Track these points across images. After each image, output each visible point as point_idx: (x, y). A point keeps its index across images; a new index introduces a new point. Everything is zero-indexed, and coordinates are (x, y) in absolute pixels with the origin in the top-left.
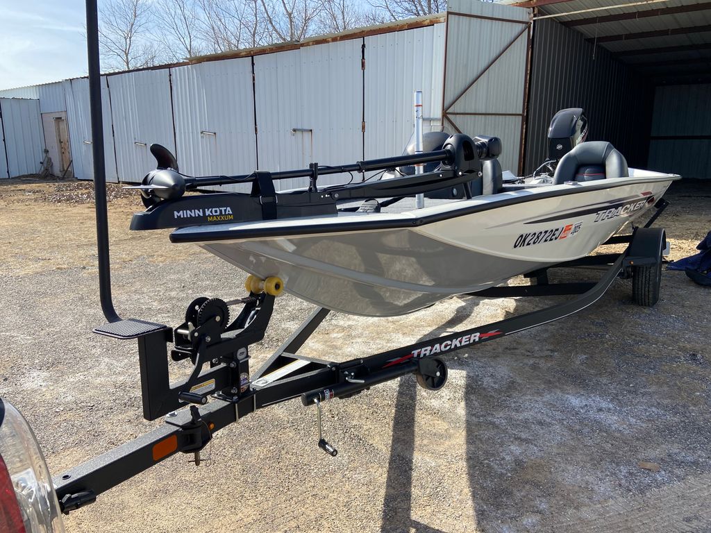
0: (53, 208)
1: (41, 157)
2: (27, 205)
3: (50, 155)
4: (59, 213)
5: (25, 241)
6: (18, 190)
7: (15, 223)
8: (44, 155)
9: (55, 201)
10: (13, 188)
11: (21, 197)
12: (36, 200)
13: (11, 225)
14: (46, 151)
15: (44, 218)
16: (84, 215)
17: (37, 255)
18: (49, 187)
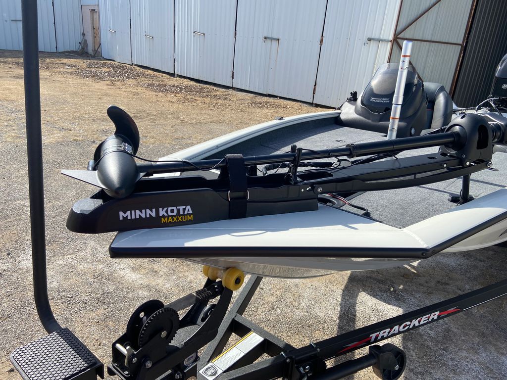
0: (82, 82)
1: (79, 39)
2: (64, 78)
3: (86, 37)
4: (86, 87)
5: (57, 110)
6: (61, 64)
7: (52, 93)
8: (82, 37)
9: (85, 76)
10: (58, 62)
11: (62, 70)
12: (71, 74)
13: (49, 94)
14: (84, 35)
15: (74, 91)
16: (103, 91)
17: (63, 125)
18: (82, 63)
